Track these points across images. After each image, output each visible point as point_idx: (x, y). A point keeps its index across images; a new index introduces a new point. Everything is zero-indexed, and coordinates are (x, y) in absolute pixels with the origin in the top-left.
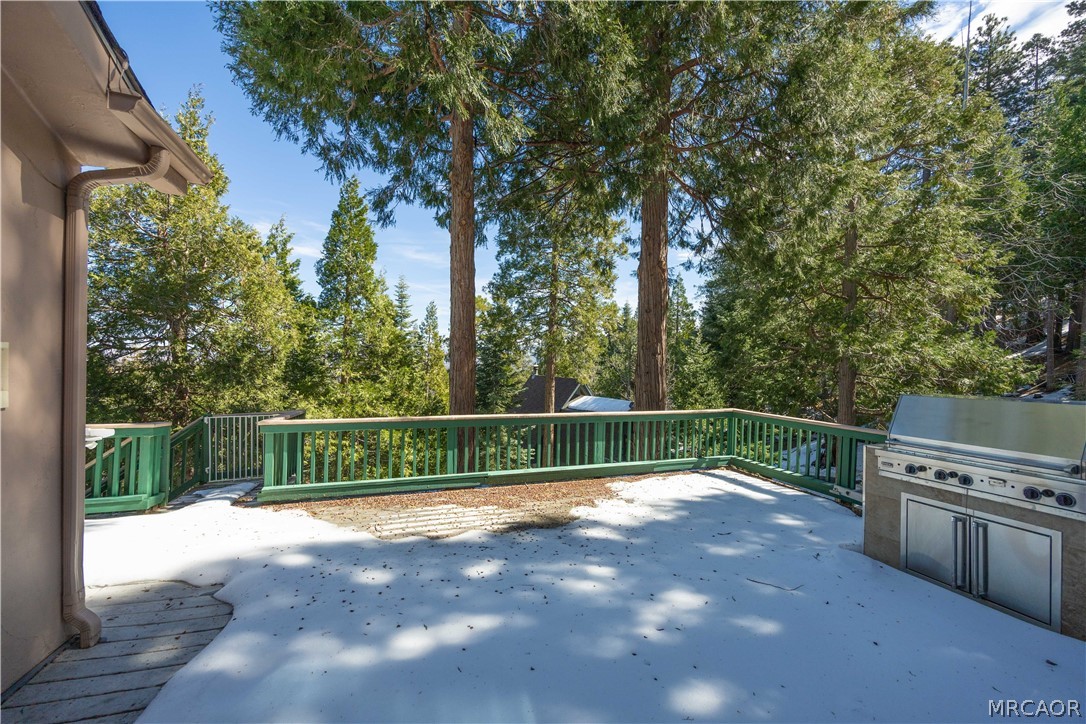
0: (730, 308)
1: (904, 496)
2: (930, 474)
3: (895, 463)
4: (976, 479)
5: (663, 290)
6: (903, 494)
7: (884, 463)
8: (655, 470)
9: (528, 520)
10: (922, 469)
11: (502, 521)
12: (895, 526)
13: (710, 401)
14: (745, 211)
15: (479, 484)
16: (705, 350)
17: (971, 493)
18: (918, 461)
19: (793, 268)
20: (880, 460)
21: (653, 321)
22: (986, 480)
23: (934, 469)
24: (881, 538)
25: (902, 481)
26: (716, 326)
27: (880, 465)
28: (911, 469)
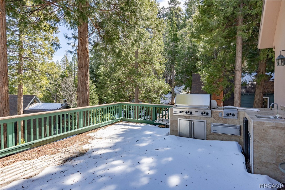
0: (98, 68)
1: (179, 119)
2: (184, 113)
3: (177, 111)
4: (193, 112)
5: (88, 60)
6: (178, 119)
7: (175, 112)
8: (101, 126)
9: (69, 156)
10: (183, 112)
11: (57, 160)
12: (177, 127)
13: (93, 101)
14: (112, 36)
15: (29, 148)
16: (91, 82)
17: (192, 115)
18: (182, 110)
19: (127, 57)
20: (174, 111)
21: (84, 71)
22: (195, 112)
23: (185, 111)
24: (174, 131)
25: (178, 115)
26: (94, 74)
27: (174, 112)
28: (181, 112)
